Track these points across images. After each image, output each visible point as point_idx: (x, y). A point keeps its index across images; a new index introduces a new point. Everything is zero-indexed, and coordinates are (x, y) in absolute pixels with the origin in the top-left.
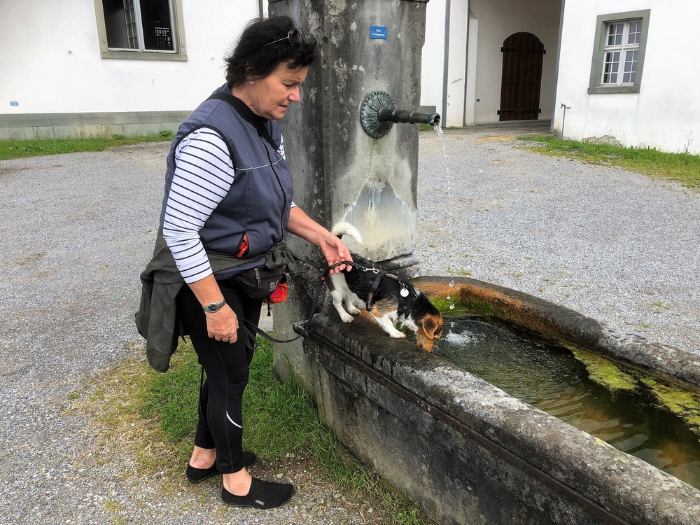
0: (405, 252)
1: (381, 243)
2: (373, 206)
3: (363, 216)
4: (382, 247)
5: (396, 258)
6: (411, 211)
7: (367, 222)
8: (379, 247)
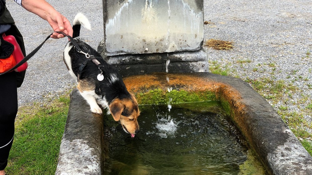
0: (188, 48)
1: (159, 37)
2: (151, 4)
3: (139, 12)
4: (161, 40)
5: (177, 52)
6: (194, 12)
7: (144, 18)
8: (158, 40)
